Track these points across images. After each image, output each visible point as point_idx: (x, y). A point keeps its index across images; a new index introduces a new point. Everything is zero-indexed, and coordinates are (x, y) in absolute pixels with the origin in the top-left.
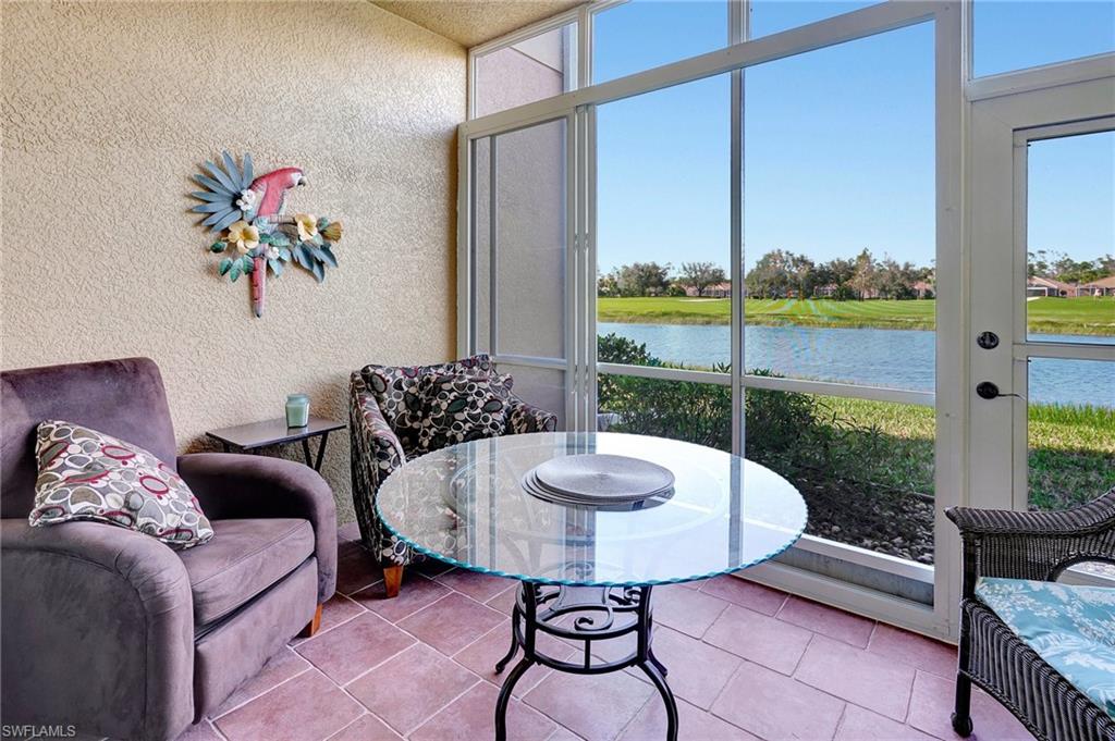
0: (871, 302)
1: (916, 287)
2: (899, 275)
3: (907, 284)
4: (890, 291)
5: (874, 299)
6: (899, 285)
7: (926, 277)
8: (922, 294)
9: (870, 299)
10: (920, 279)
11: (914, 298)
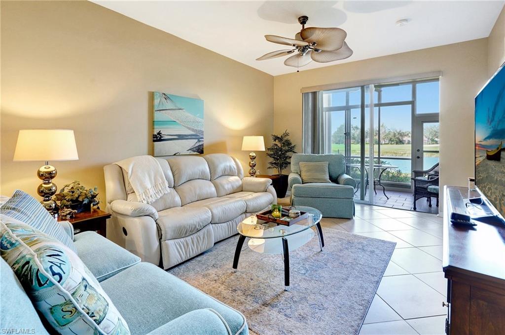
0: (385, 145)
1: (404, 139)
2: (397, 134)
3: (400, 138)
4: (393, 141)
5: (387, 144)
6: (398, 138)
7: (408, 135)
8: (406, 142)
9: (385, 144)
10: (406, 135)
11: (403, 144)
